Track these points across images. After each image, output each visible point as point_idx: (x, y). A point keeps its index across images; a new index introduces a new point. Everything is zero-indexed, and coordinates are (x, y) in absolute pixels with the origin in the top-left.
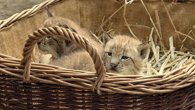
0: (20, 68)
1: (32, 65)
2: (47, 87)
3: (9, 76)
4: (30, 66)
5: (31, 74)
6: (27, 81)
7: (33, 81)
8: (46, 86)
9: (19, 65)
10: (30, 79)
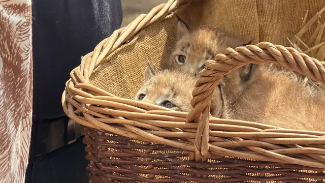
0: (184, 129)
1: (211, 122)
2: (242, 167)
3: (160, 146)
4: (208, 124)
5: (210, 142)
6: (203, 156)
7: (214, 155)
8: (240, 165)
9: (184, 123)
10: (209, 151)
